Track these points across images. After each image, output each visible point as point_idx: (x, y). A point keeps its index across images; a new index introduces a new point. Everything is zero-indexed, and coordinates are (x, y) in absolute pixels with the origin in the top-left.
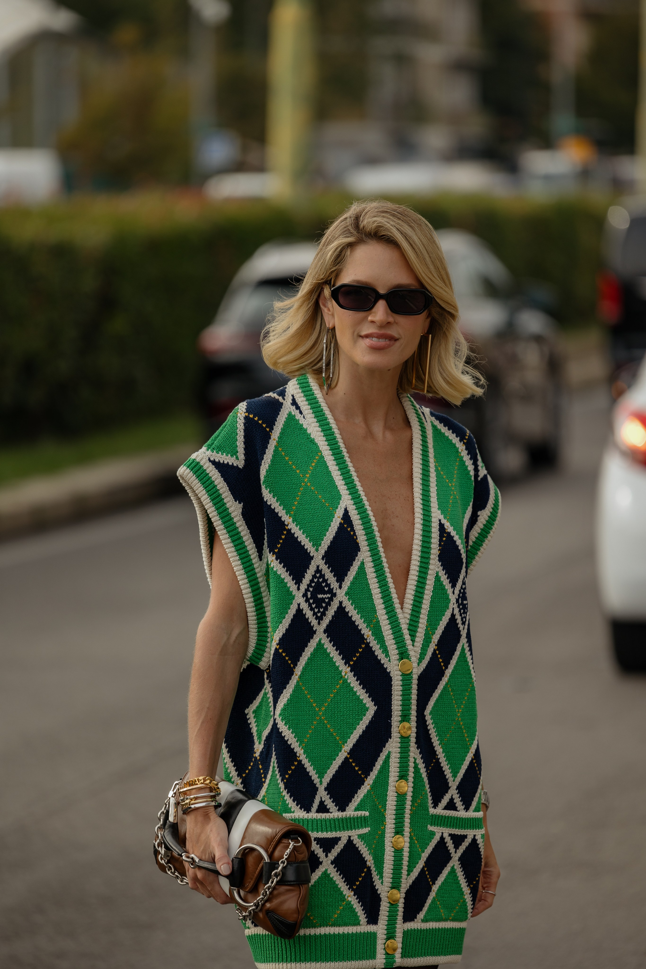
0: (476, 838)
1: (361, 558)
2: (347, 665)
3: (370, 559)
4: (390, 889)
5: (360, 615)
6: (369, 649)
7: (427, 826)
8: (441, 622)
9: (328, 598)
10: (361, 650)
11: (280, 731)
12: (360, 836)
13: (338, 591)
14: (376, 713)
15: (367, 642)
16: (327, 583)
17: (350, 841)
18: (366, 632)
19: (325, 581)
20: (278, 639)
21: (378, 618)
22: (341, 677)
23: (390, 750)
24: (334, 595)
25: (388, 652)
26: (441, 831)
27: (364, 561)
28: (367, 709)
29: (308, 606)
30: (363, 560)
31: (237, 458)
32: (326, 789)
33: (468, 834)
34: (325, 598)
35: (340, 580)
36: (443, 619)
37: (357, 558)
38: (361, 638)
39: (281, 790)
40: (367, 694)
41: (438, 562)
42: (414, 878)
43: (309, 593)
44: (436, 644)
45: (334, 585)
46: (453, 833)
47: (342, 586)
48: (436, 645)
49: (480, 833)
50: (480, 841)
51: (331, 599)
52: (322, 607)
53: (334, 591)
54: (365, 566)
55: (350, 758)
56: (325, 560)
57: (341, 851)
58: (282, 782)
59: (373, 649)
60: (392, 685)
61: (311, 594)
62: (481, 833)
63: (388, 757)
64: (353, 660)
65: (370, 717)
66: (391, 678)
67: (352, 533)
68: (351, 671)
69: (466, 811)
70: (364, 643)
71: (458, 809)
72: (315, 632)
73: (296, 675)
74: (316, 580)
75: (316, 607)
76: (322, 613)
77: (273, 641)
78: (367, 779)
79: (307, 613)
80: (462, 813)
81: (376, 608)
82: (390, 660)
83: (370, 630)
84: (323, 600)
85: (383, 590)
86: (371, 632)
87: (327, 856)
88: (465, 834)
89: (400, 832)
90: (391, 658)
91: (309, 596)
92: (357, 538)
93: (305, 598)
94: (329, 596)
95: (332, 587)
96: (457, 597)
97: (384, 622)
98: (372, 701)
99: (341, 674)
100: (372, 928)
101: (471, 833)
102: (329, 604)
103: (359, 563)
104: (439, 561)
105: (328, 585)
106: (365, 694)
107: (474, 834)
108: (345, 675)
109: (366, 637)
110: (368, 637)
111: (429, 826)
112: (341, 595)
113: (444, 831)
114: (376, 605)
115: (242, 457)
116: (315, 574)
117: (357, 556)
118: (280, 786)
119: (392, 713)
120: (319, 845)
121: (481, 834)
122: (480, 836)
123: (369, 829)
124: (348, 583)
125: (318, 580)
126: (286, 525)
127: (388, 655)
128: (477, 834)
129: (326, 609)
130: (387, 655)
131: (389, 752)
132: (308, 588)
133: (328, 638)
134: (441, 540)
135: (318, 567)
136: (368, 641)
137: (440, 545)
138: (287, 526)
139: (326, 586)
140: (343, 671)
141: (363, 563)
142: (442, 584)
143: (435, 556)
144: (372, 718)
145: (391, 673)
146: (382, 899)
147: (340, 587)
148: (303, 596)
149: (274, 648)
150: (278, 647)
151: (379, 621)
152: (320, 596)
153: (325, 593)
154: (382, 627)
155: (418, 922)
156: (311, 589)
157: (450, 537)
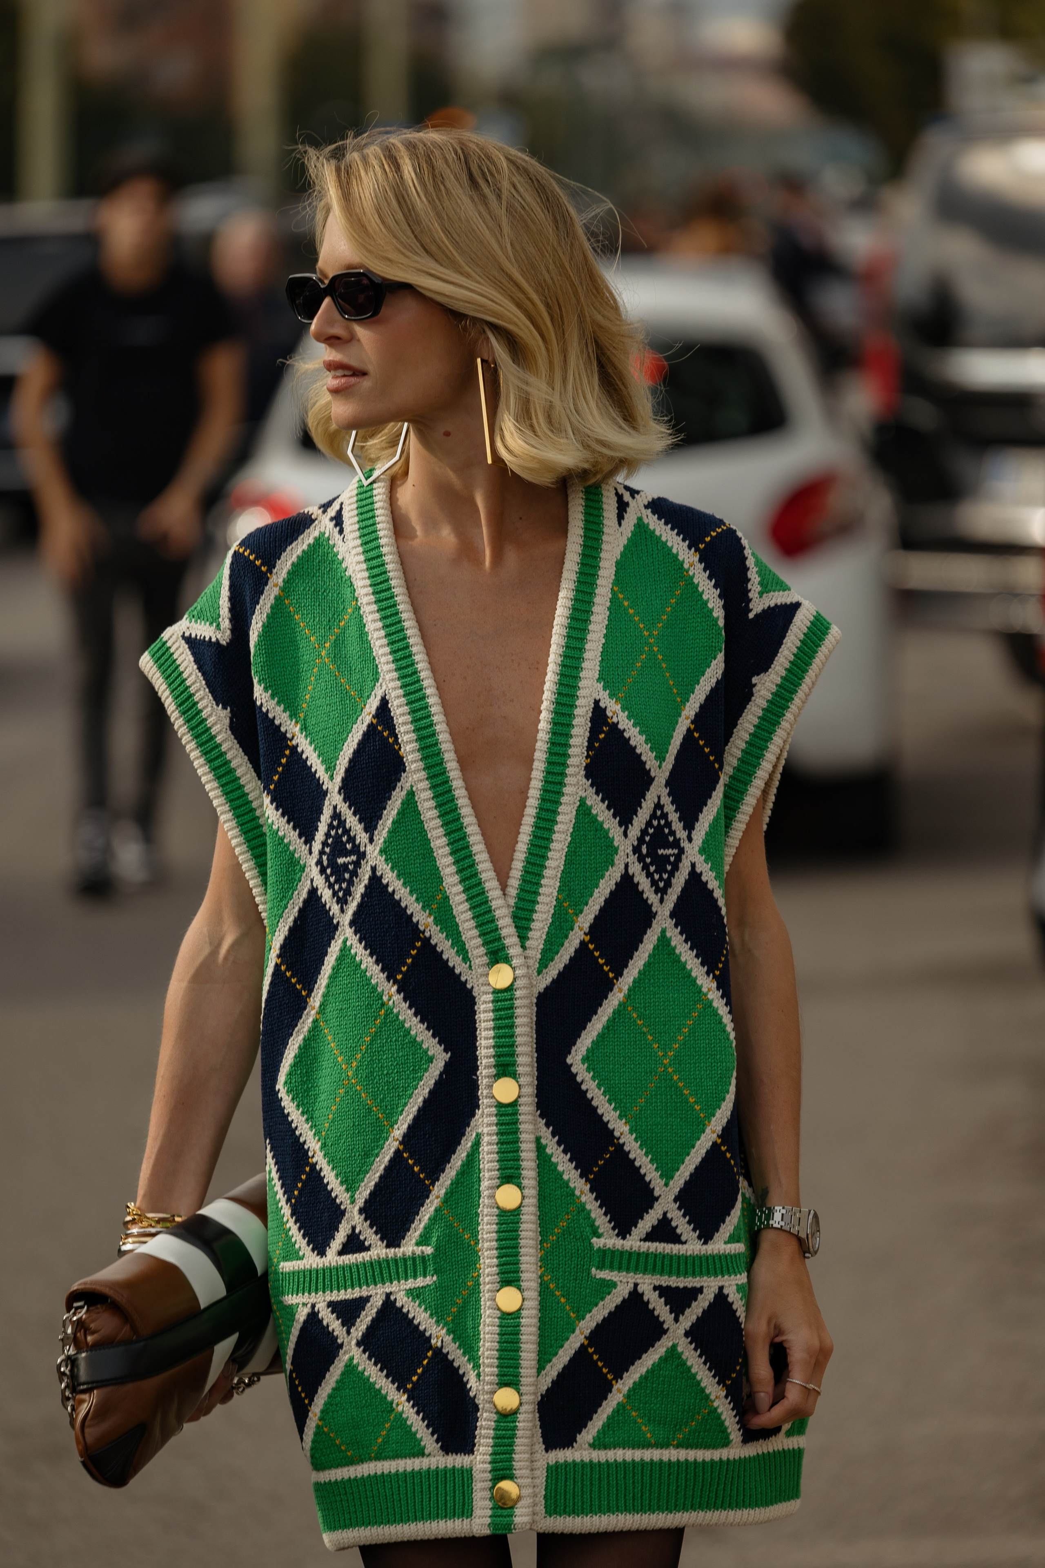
0: (726, 1291)
1: (408, 785)
2: (392, 981)
3: (425, 784)
4: (496, 1386)
5: (408, 888)
6: (430, 951)
7: (589, 1270)
8: (596, 891)
9: (353, 862)
10: (415, 951)
11: (286, 1112)
12: (414, 1294)
13: (369, 848)
14: (447, 1065)
15: (425, 937)
16: (349, 836)
17: (389, 1303)
18: (423, 918)
19: (347, 832)
20: (278, 946)
21: (446, 892)
22: (383, 1005)
23: (480, 1131)
24: (362, 856)
25: (467, 952)
26: (633, 1281)
27: (414, 789)
28: (431, 1060)
29: (324, 881)
30: (412, 786)
31: (218, 626)
32: (361, 1211)
33: (705, 1285)
34: (349, 863)
35: (370, 827)
36: (601, 885)
37: (399, 785)
38: (414, 930)
39: (285, 1219)
40: (429, 1031)
41: (584, 780)
42: (562, 1366)
43: (325, 858)
44: (587, 931)
45: (362, 837)
46: (664, 1285)
47: (375, 838)
48: (585, 934)
49: (734, 1283)
50: (735, 1298)
51: (357, 864)
52: (344, 880)
53: (362, 849)
54: (416, 798)
55: (405, 1150)
56: (343, 795)
57: (373, 1320)
58: (287, 1204)
59: (439, 949)
60: (476, 1011)
61: (328, 859)
62: (737, 1282)
63: (477, 1144)
64: (401, 972)
65: (437, 1073)
66: (474, 998)
67: (391, 740)
68: (399, 992)
69: (705, 1243)
70: (419, 939)
71: (683, 1238)
72: (336, 927)
73: (313, 1008)
74: (333, 833)
75: (336, 882)
76: (345, 890)
77: (272, 951)
78: (433, 1187)
79: (323, 894)
80: (693, 1246)
81: (442, 873)
82: (470, 967)
83: (430, 915)
84: (345, 866)
85: (452, 840)
86: (432, 918)
87: (348, 1333)
88: (698, 1286)
89: (514, 1281)
90: (472, 963)
91: (325, 863)
92: (400, 748)
93: (319, 867)
94: (354, 858)
95: (357, 842)
96: (636, 843)
97: (457, 898)
98: (440, 1043)
99: (382, 998)
100: (458, 1460)
101: (713, 1284)
102: (354, 874)
103: (404, 793)
104: (587, 777)
105: (352, 839)
106: (427, 1032)
107: (720, 1284)
108: (389, 1000)
109: (422, 928)
110: (426, 927)
111: (593, 1269)
112: (374, 855)
113: (638, 1281)
114: (440, 869)
115: (226, 624)
116: (332, 822)
117: (399, 780)
118: (282, 1212)
119: (479, 1063)
120: (334, 1315)
121: (737, 1285)
122: (735, 1287)
123: (435, 1278)
124: (385, 833)
125: (337, 833)
126: (288, 739)
127: (468, 957)
128: (727, 1284)
129: (351, 883)
130: (466, 959)
131: (479, 1136)
132: (323, 848)
133: (356, 935)
134: (591, 740)
135: (335, 807)
136: (427, 934)
137: (589, 748)
138: (291, 740)
139: (348, 841)
140: (386, 993)
141: (411, 794)
142: (594, 820)
143: (577, 770)
144: (441, 1075)
145: (474, 990)
146: (481, 1406)
147: (371, 840)
148: (317, 864)
149: (274, 963)
150: (279, 961)
151: (447, 897)
152: (341, 861)
153: (347, 854)
154: (454, 907)
155: (581, 1448)
156: (327, 850)
157: (616, 732)
